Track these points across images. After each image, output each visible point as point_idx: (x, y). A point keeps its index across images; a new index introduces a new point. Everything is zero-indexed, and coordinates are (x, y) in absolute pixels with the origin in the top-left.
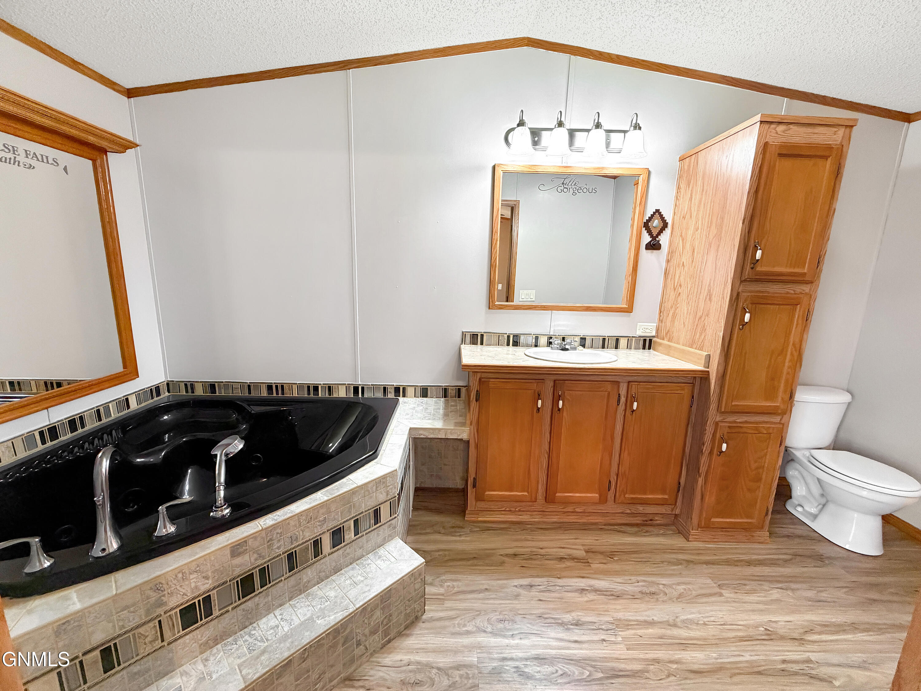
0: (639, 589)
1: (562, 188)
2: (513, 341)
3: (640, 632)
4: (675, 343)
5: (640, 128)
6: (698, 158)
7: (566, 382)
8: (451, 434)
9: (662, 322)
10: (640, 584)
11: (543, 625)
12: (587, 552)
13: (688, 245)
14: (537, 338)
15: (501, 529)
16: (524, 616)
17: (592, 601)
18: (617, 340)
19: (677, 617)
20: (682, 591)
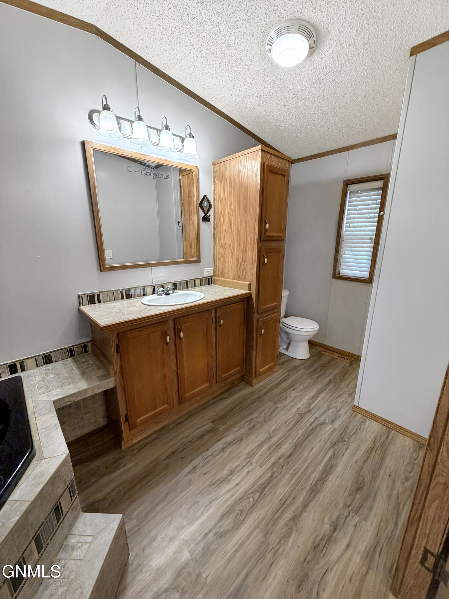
0: (247, 429)
1: (145, 172)
2: (126, 295)
3: (260, 453)
4: (227, 278)
5: (193, 137)
6: (225, 164)
7: (182, 318)
8: (98, 388)
9: (216, 266)
10: (246, 424)
11: (214, 490)
12: (213, 422)
13: (227, 220)
14: (144, 289)
15: (155, 439)
16: (201, 493)
17: (231, 452)
18: (195, 281)
19: (269, 432)
20: (264, 416)
